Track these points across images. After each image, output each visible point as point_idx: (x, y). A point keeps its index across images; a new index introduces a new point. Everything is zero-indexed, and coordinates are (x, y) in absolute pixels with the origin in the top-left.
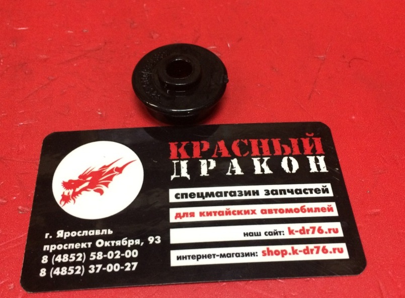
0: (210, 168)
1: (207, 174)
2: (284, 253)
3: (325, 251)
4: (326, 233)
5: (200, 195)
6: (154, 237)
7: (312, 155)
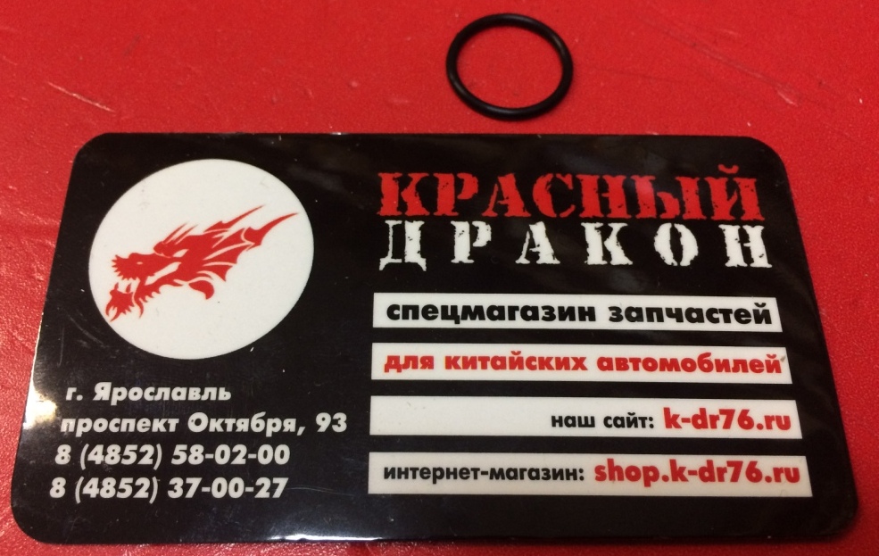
0: (477, 244)
1: (469, 258)
2: (651, 475)
3: (754, 474)
4: (760, 427)
5: (449, 313)
6: (332, 416)
7: (733, 223)
